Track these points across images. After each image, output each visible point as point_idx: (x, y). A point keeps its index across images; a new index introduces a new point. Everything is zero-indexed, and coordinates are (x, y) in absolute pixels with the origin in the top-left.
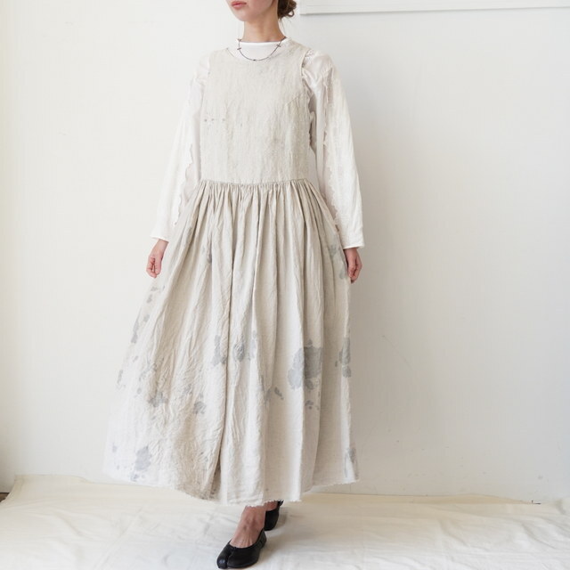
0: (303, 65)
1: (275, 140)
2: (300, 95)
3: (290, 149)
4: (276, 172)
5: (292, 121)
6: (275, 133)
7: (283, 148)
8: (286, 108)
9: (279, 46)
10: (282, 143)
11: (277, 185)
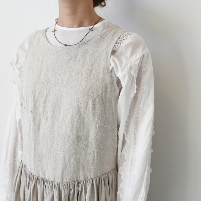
0: (113, 52)
1: (78, 138)
2: (106, 89)
3: (94, 146)
4: (78, 171)
5: (97, 118)
6: (78, 131)
7: (87, 146)
8: (90, 105)
9: (91, 30)
10: (86, 140)
11: (79, 184)
